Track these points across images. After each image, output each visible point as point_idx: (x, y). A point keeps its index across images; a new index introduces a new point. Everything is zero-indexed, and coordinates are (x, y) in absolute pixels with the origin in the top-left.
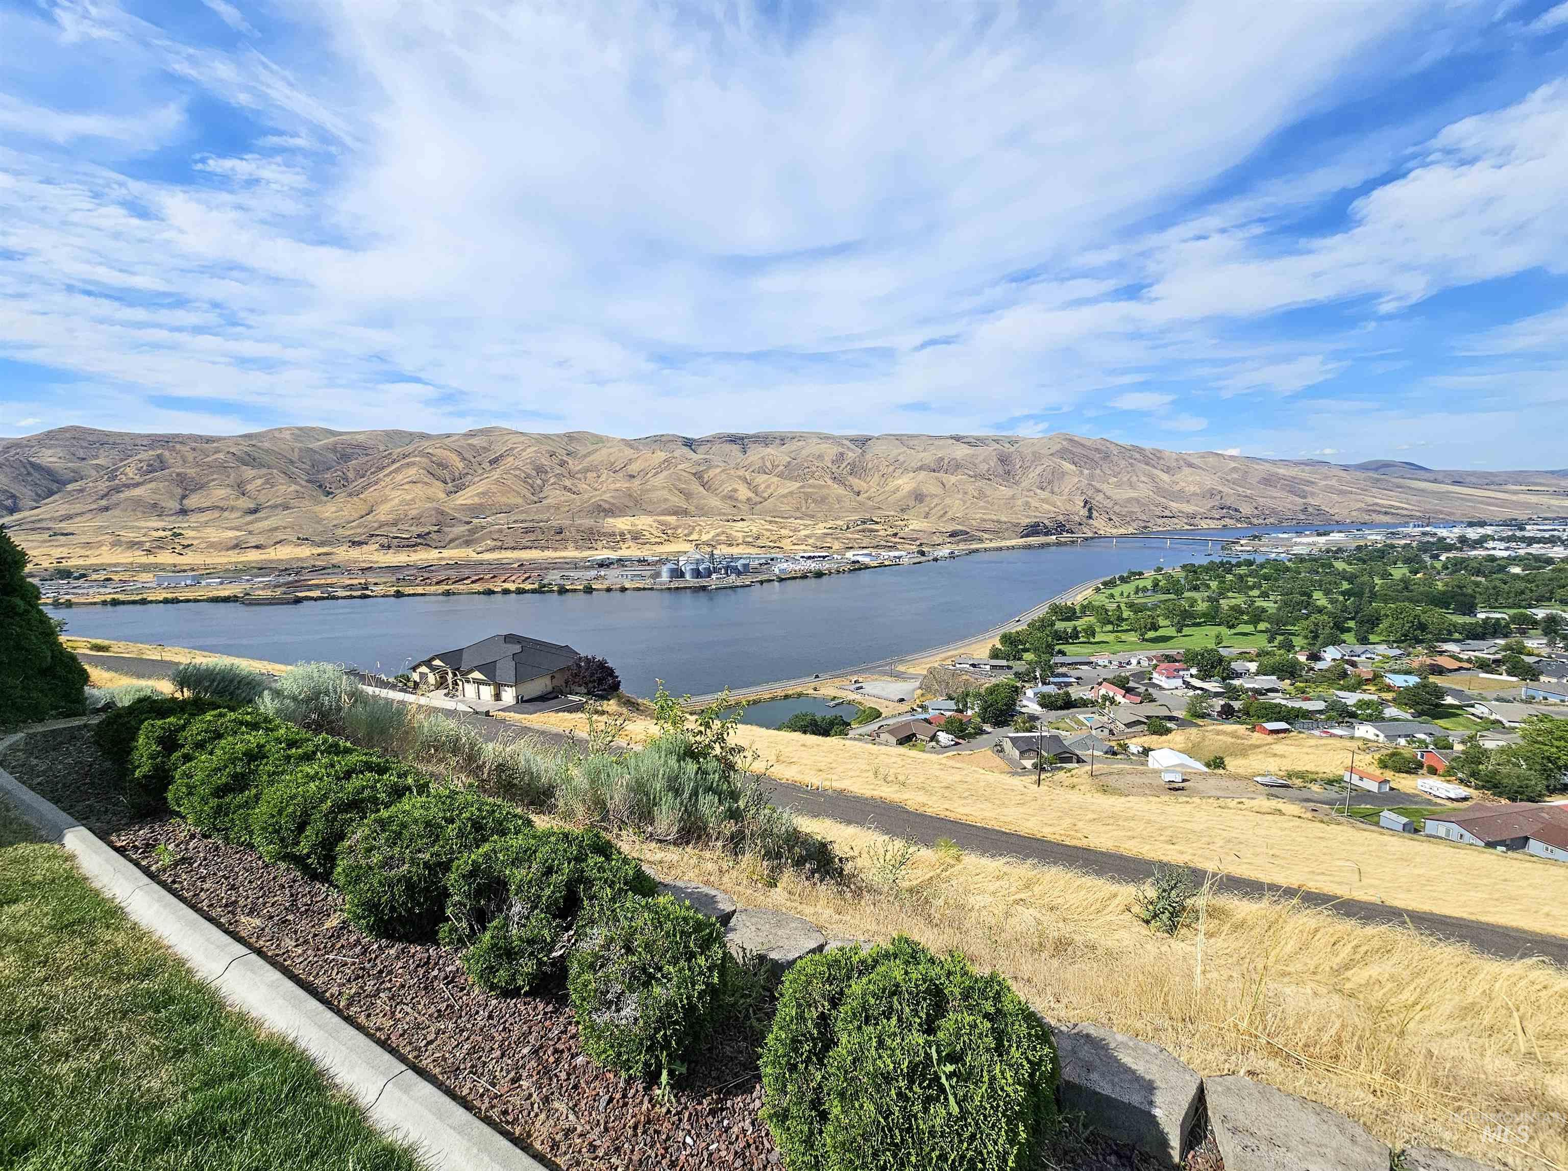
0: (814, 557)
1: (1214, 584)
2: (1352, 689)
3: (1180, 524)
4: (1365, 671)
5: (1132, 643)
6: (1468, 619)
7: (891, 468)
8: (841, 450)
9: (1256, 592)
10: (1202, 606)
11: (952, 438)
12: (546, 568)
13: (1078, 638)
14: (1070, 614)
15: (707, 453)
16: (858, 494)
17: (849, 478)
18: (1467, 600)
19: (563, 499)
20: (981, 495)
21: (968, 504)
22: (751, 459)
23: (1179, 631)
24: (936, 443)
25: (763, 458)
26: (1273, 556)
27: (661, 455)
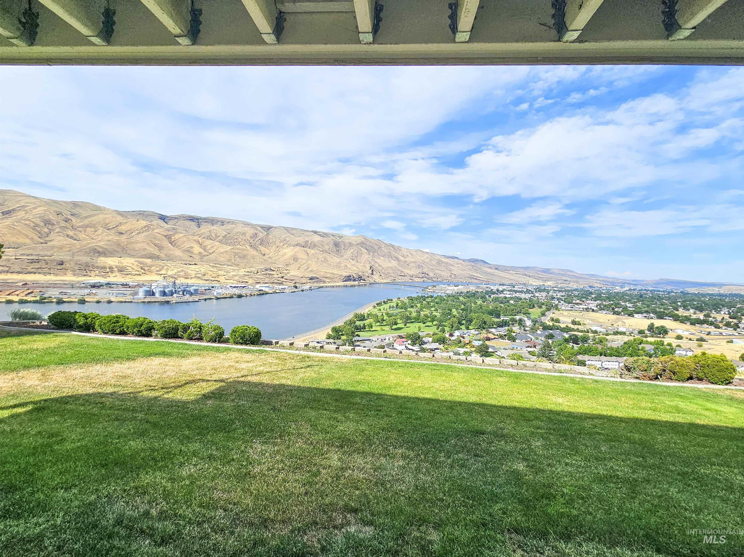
0: (237, 287)
1: (419, 305)
2: (463, 347)
3: (407, 279)
4: (467, 340)
5: (388, 331)
6: (498, 320)
7: (282, 244)
8: (256, 232)
9: (433, 309)
10: (414, 315)
11: (312, 232)
12: (47, 287)
13: (365, 328)
14: (362, 318)
15: (174, 225)
16: (264, 255)
17: (260, 246)
18: (498, 312)
19: (65, 242)
20: (326, 260)
21: (319, 264)
22: (203, 231)
23: (405, 325)
24: (305, 233)
25: (210, 231)
26: (440, 294)
27: (143, 223)
